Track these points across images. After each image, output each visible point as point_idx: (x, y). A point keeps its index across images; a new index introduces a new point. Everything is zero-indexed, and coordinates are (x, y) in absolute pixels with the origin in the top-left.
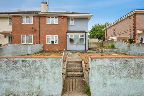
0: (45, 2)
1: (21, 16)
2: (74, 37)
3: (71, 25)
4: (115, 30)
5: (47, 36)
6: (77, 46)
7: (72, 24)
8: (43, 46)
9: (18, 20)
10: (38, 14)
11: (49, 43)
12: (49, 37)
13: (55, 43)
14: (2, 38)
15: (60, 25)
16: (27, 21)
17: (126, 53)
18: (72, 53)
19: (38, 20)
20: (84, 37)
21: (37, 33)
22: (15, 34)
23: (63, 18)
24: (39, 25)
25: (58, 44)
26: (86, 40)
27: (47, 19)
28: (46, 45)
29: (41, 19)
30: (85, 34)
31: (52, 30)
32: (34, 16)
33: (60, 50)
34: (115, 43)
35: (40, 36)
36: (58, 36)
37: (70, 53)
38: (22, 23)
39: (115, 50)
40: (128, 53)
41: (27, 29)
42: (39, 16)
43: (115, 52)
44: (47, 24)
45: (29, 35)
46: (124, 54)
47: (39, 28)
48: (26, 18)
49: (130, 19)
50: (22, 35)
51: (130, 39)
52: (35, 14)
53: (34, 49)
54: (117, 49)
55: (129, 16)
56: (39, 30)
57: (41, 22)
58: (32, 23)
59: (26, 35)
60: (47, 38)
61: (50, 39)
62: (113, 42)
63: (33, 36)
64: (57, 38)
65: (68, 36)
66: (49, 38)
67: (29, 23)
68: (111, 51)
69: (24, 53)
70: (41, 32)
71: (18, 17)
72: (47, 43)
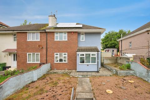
0: (53, 15)
1: (26, 33)
2: (85, 56)
3: (81, 40)
4: (131, 43)
5: (55, 53)
6: (88, 66)
7: (83, 39)
8: (51, 65)
9: (24, 36)
10: (45, 30)
11: (58, 61)
12: (58, 54)
13: (64, 61)
14: (6, 56)
15: (69, 42)
16: (33, 38)
17: (145, 79)
18: (82, 76)
19: (46, 36)
20: (96, 56)
21: (44, 50)
22: (20, 52)
23: (72, 33)
24: (47, 42)
25: (67, 62)
26: (98, 60)
27: (56, 35)
28: (54, 64)
29: (49, 35)
30: (97, 53)
31: (61, 47)
32: (40, 32)
33: (70, 68)
34: (131, 63)
35: (48, 54)
36: (67, 53)
37: (81, 76)
38: (28, 40)
39: (131, 72)
40: (146, 80)
41: (33, 47)
42: (46, 32)
43: (131, 74)
44: (55, 40)
45: (36, 53)
46: (142, 79)
47: (47, 45)
48: (32, 34)
49: (148, 33)
50: (28, 54)
51: (148, 57)
52: (42, 30)
53: (40, 73)
54: (133, 71)
55: (147, 31)
56: (47, 47)
57: (49, 38)
58: (38, 39)
59: (32, 54)
60: (55, 56)
61: (59, 57)
62: (129, 62)
63: (39, 53)
64: (66, 56)
65: (78, 55)
66: (57, 56)
67: (36, 40)
68: (127, 73)
69: (28, 81)
70: (48, 49)
71: (24, 34)
72: (55, 62)
